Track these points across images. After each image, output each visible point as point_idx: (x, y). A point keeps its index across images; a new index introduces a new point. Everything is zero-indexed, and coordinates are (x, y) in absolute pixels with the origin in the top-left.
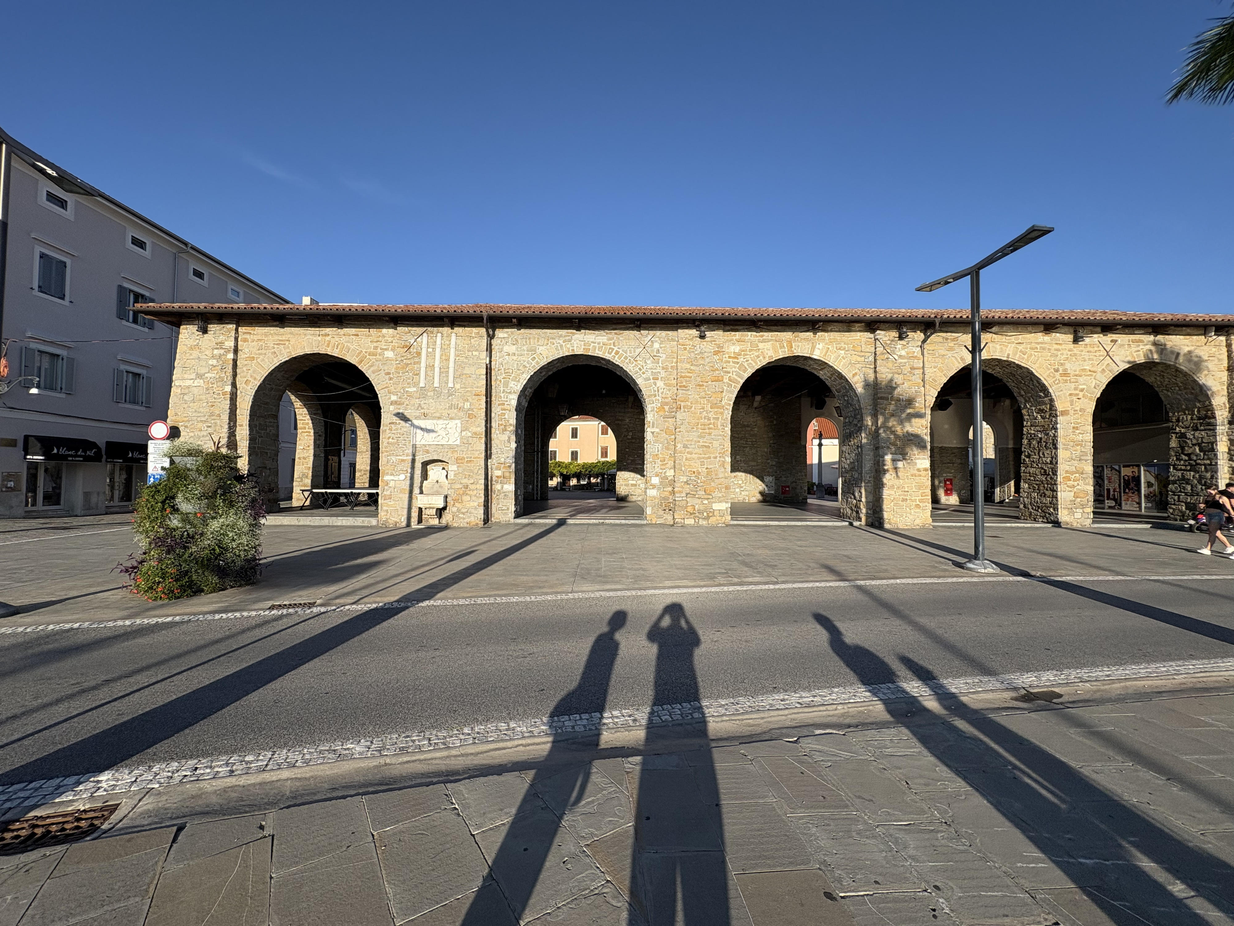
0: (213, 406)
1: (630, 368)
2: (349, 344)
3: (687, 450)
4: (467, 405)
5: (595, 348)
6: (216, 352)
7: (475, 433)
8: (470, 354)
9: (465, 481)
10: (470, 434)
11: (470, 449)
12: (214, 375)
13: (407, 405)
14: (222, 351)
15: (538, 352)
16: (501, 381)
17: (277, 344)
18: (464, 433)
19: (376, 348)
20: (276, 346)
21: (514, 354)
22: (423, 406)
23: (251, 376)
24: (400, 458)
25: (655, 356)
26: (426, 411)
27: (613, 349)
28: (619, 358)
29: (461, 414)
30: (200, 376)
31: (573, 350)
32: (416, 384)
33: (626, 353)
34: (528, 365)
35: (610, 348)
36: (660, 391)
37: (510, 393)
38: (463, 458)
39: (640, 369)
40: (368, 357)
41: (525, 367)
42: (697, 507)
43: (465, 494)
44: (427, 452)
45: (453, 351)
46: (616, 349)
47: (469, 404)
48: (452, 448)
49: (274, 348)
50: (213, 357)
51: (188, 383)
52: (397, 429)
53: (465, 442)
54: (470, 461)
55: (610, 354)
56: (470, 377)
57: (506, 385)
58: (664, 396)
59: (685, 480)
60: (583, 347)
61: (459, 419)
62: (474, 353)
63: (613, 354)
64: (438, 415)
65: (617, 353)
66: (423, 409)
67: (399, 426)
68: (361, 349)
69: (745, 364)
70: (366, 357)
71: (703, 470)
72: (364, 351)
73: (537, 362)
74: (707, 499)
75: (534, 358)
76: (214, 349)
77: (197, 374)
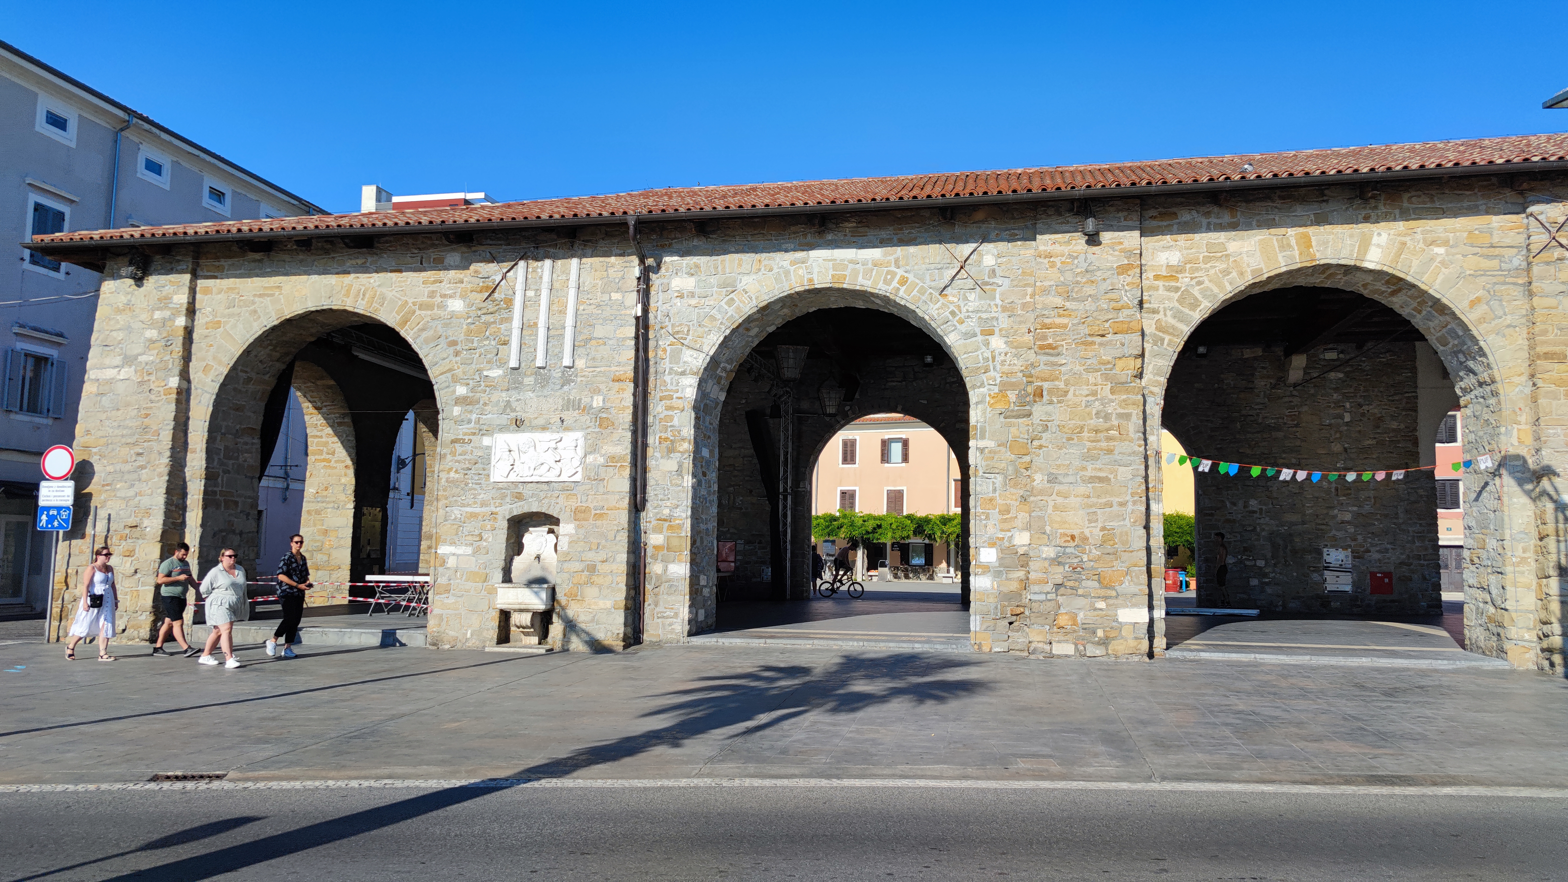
0: (147, 416)
1: (931, 312)
2: (384, 290)
3: (1057, 487)
4: (597, 402)
5: (855, 273)
6: (157, 315)
7: (612, 458)
8: (606, 297)
9: (591, 556)
10: (601, 460)
11: (601, 490)
12: (151, 358)
13: (485, 404)
14: (167, 313)
15: (740, 287)
16: (665, 350)
17: (260, 296)
18: (590, 459)
19: (432, 295)
20: (257, 299)
21: (692, 295)
22: (514, 405)
23: (214, 358)
24: (469, 509)
25: (987, 284)
26: (520, 415)
27: (894, 274)
28: (909, 292)
29: (586, 419)
30: (129, 360)
31: (811, 280)
32: (502, 363)
33: (922, 280)
34: (719, 316)
35: (888, 273)
36: (999, 359)
37: (683, 373)
38: (587, 510)
39: (953, 313)
40: (418, 312)
41: (713, 318)
42: (1081, 615)
43: (590, 582)
44: (519, 497)
45: (572, 293)
46: (900, 272)
47: (601, 398)
48: (568, 488)
49: (253, 303)
50: (153, 324)
51: (110, 373)
52: (464, 453)
53: (595, 478)
54: (601, 515)
55: (889, 285)
56: (605, 344)
57: (676, 357)
58: (1006, 368)
59: (1052, 555)
60: (831, 273)
61: (583, 429)
62: (615, 296)
63: (895, 284)
64: (541, 421)
65: (903, 281)
66: (514, 410)
67: (468, 448)
68: (405, 298)
69: (1196, 291)
70: (414, 312)
71: (1094, 533)
72: (410, 301)
73: (738, 308)
74: (1105, 598)
75: (732, 299)
76: (154, 309)
77: (125, 356)
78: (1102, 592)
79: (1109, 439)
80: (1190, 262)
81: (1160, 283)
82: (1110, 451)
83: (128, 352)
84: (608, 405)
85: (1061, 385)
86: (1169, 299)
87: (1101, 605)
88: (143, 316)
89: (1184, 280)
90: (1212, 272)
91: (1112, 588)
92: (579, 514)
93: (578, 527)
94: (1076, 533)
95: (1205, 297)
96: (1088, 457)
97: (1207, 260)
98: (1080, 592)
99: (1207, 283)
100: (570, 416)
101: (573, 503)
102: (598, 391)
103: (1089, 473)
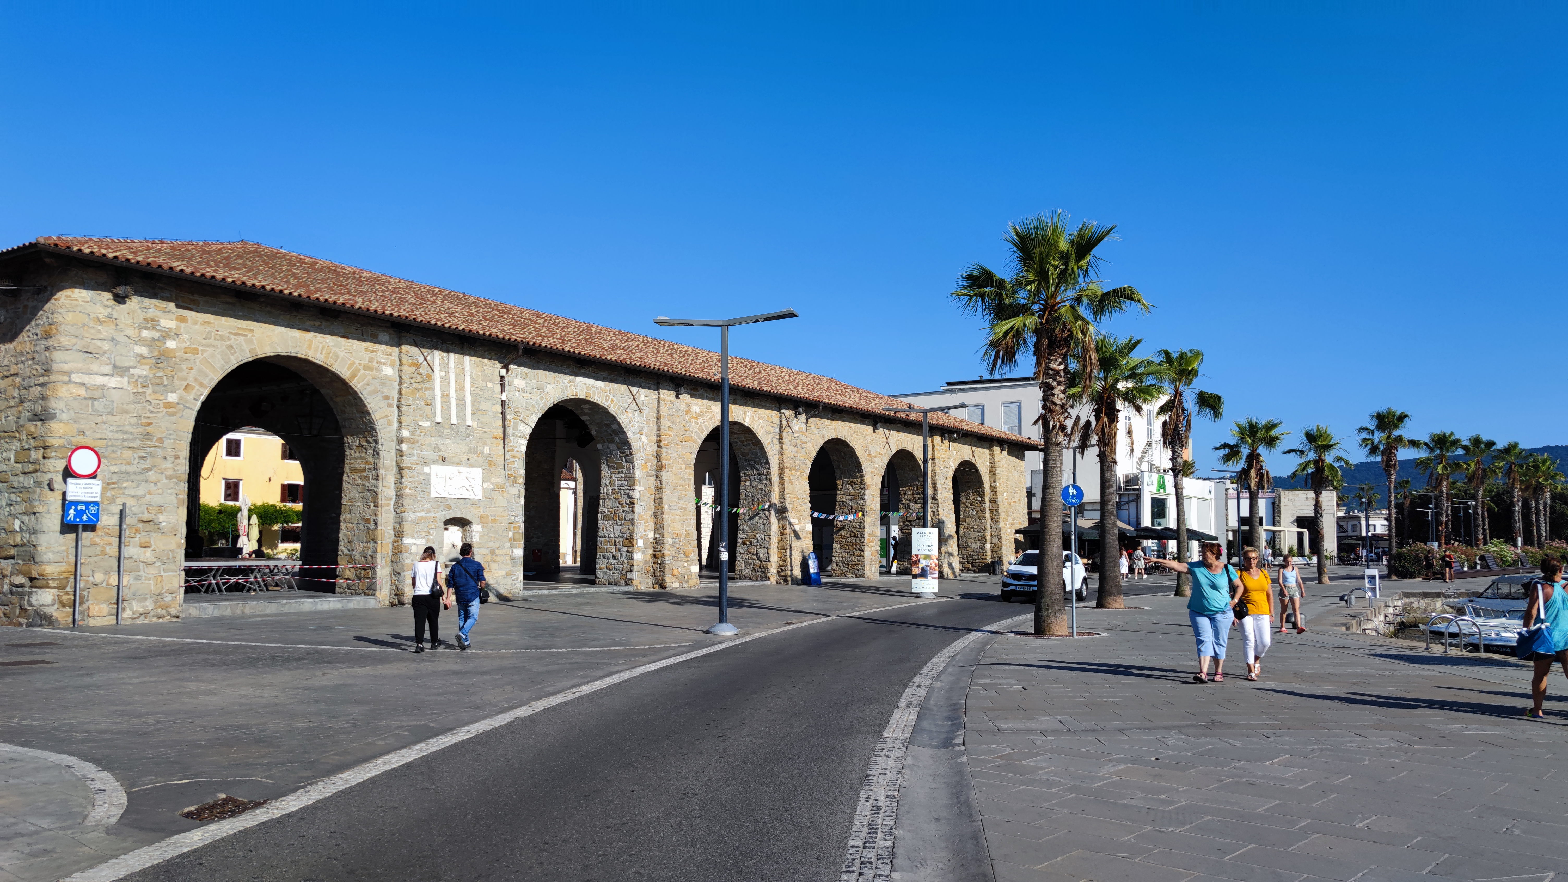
1: (623, 419)
2: (337, 350)
3: (672, 511)
4: (486, 450)
5: (594, 393)
6: (145, 334)
7: (498, 486)
8: (484, 385)
9: (491, 544)
10: (491, 487)
11: (493, 505)
12: (145, 373)
13: (422, 444)
14: (157, 335)
15: (547, 391)
16: (510, 422)
17: (235, 334)
18: (486, 485)
19: (371, 360)
20: (232, 337)
21: (523, 391)
22: (440, 447)
23: (196, 380)
24: (418, 514)
25: (643, 409)
26: (445, 454)
27: (609, 397)
28: (614, 407)
29: (481, 460)
30: (119, 370)
31: (576, 393)
32: (430, 417)
33: (619, 402)
34: (536, 406)
35: (607, 396)
36: (645, 447)
37: (520, 437)
38: (488, 517)
39: (630, 421)
40: (362, 371)
41: (534, 406)
42: (679, 570)
43: (493, 561)
44: (449, 507)
45: (468, 379)
46: (611, 396)
47: (488, 448)
48: (474, 503)
49: (230, 339)
50: (141, 342)
52: (413, 476)
53: (488, 496)
54: (495, 520)
55: (607, 402)
56: (488, 414)
57: (516, 427)
58: (647, 452)
59: (672, 543)
60: (585, 391)
61: (480, 467)
62: (489, 385)
63: (609, 402)
64: (457, 460)
65: (612, 401)
66: (440, 451)
67: (415, 473)
68: (352, 359)
69: (703, 425)
70: (359, 371)
72: (357, 362)
73: (545, 402)
75: (542, 397)
76: (140, 328)
77: (115, 367)
78: (686, 559)
80: (702, 413)
81: (694, 421)
83: (118, 364)
84: (492, 453)
85: (671, 463)
86: (697, 428)
87: (686, 565)
88: (130, 332)
89: (700, 421)
90: (705, 420)
92: (482, 519)
93: (483, 527)
94: (677, 532)
95: (704, 430)
97: (707, 412)
98: (679, 559)
99: (706, 423)
100: (473, 457)
101: (480, 512)
102: (485, 444)
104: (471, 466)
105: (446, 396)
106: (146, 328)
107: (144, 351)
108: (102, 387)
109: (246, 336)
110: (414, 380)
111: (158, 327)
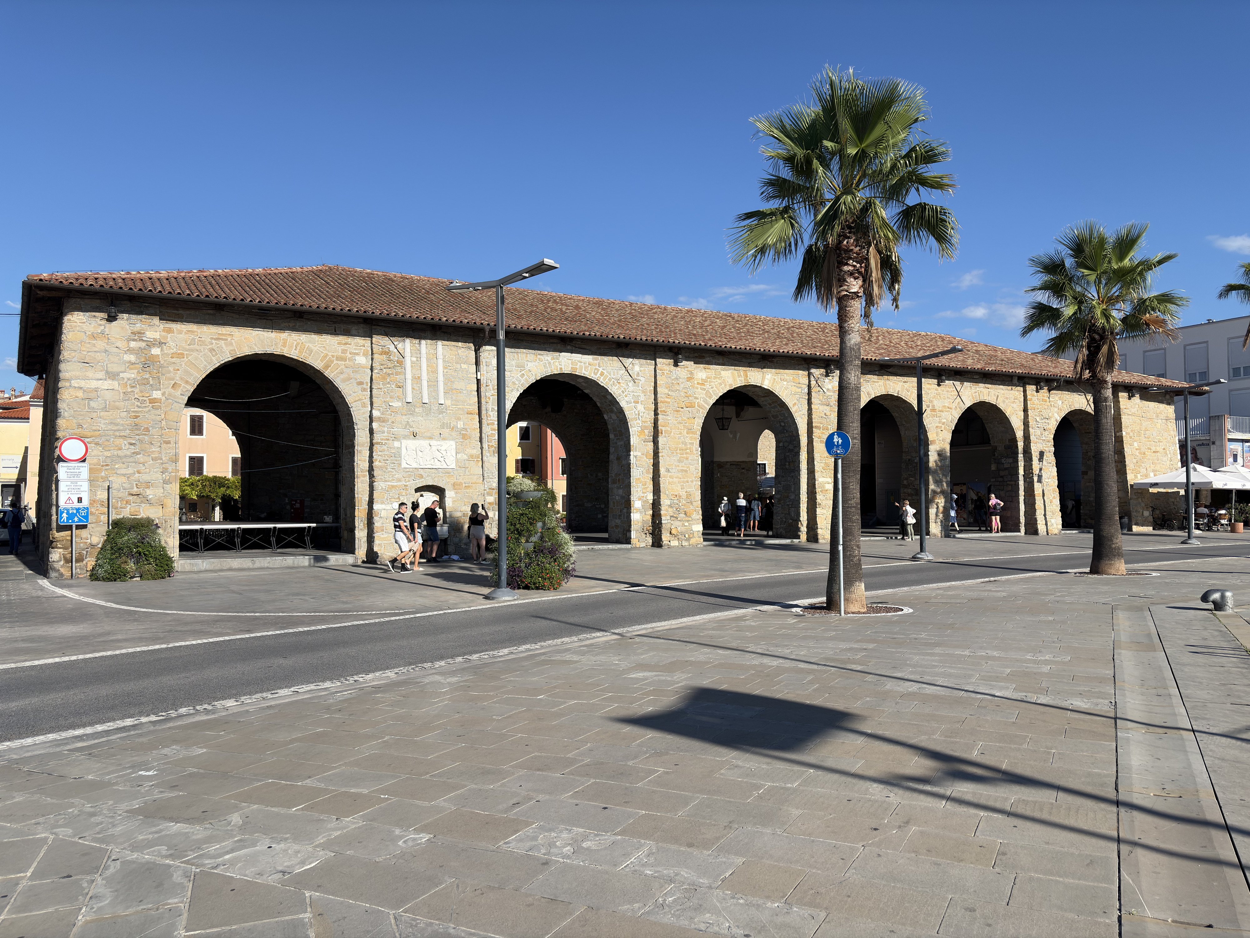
0: (137, 417)
1: (614, 390)
2: (311, 345)
4: (460, 425)
6: (133, 344)
10: (465, 457)
12: (133, 376)
13: (393, 422)
14: (143, 345)
16: (489, 398)
18: (459, 456)
19: (344, 351)
20: (213, 341)
22: (411, 424)
23: (181, 379)
24: (389, 483)
25: (636, 379)
26: (416, 430)
27: (598, 370)
29: (454, 434)
31: (561, 369)
32: (400, 399)
33: (610, 374)
35: (596, 369)
36: (641, 415)
38: (461, 484)
39: (623, 392)
40: (335, 362)
44: (421, 476)
45: (440, 362)
47: (462, 423)
48: (447, 472)
50: (130, 351)
51: (95, 384)
52: (384, 451)
53: (462, 466)
54: (469, 486)
56: (460, 392)
58: (644, 419)
60: (571, 366)
61: (453, 440)
62: (464, 366)
63: (598, 375)
64: (429, 434)
65: (602, 374)
66: (412, 427)
68: (326, 352)
69: (711, 391)
70: (332, 362)
71: (683, 494)
72: (330, 354)
74: (688, 521)
76: (129, 340)
77: (107, 372)
79: (687, 453)
80: (709, 378)
81: (699, 386)
82: (687, 459)
83: (110, 370)
84: (465, 427)
85: (669, 429)
86: (703, 394)
88: (119, 344)
89: (707, 386)
90: (716, 383)
91: (690, 517)
92: (455, 486)
93: (456, 493)
94: (677, 493)
95: (714, 394)
96: (679, 461)
97: (715, 378)
98: (679, 519)
99: (715, 388)
100: (446, 432)
101: (453, 480)
102: (459, 419)
103: (680, 468)
104: (444, 439)
105: (417, 379)
106: (134, 340)
107: (132, 358)
108: (96, 390)
109: (227, 340)
110: (386, 366)
111: (144, 339)
